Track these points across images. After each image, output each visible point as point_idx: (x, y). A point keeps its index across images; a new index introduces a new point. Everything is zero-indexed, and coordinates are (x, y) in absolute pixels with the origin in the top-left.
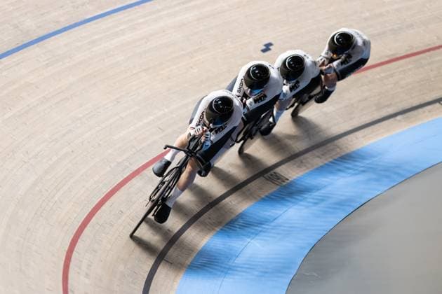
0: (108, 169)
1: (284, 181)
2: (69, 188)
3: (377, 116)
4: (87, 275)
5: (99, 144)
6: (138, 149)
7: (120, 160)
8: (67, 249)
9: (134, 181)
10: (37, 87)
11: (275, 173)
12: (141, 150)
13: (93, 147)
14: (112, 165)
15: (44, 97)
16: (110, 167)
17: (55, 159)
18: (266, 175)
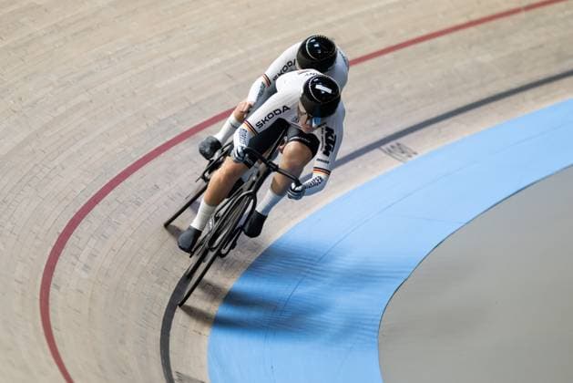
0: (144, 127)
1: (410, 156)
2: (79, 151)
3: (555, 71)
4: (86, 268)
5: (134, 94)
6: (193, 102)
7: (164, 117)
8: (61, 231)
9: (181, 146)
10: (46, 10)
11: (398, 144)
12: (196, 104)
13: (123, 96)
14: (151, 123)
15: (55, 25)
16: (147, 125)
17: (62, 110)
18: (383, 147)
